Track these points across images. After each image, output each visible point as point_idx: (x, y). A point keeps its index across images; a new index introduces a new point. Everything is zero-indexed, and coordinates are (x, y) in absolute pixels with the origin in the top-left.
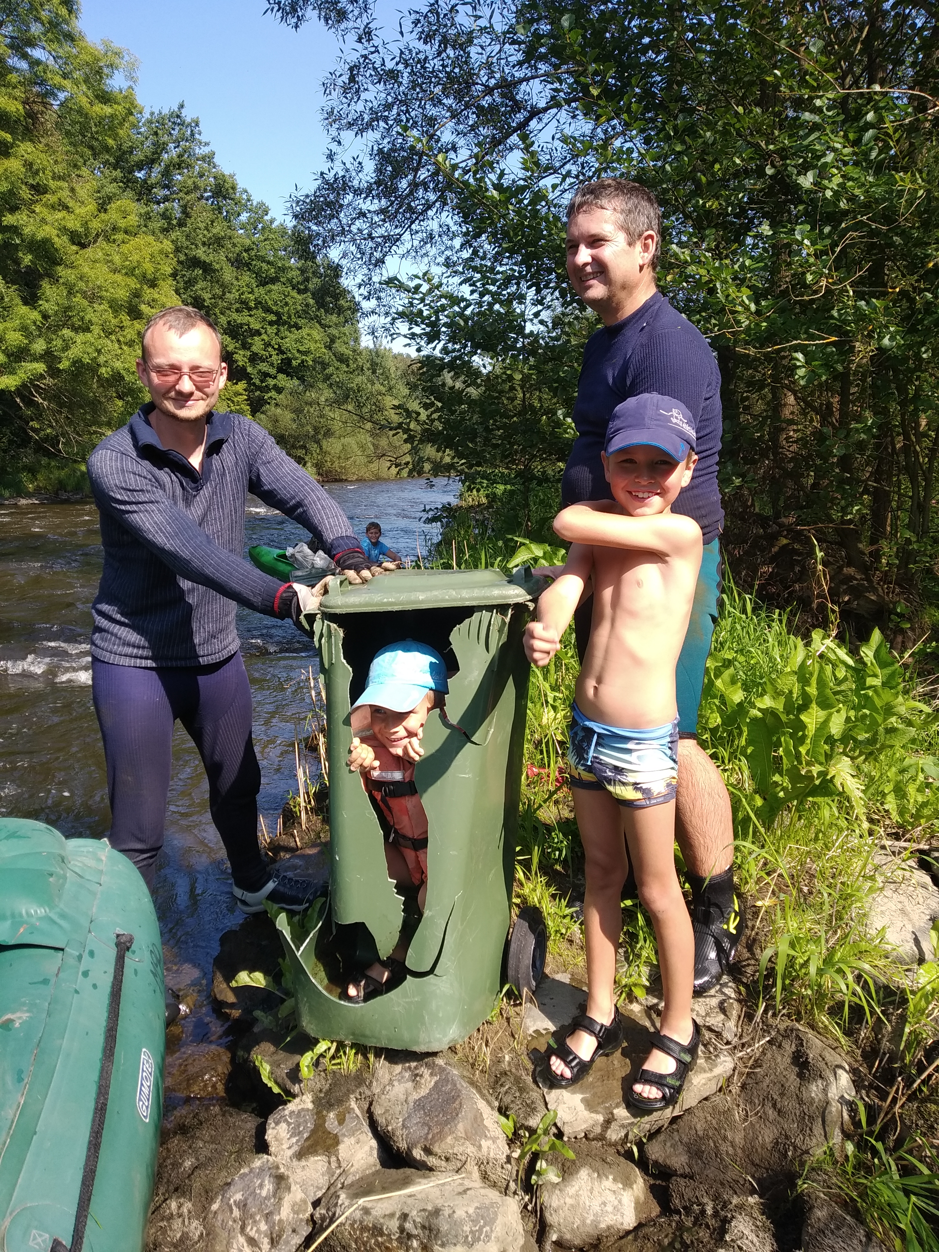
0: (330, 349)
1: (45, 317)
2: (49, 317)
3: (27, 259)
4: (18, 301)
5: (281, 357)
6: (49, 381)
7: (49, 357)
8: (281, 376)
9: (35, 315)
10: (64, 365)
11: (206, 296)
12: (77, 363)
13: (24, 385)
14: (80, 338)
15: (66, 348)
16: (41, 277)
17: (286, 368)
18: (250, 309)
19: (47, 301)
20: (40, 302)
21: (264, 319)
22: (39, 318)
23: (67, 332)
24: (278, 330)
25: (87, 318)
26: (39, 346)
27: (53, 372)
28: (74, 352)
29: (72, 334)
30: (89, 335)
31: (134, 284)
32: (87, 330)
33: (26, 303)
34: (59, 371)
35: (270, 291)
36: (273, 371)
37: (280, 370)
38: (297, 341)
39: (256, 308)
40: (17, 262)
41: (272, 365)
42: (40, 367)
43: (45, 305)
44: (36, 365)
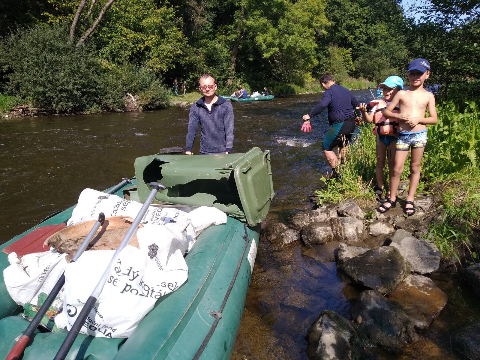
0: (389, 31)
1: (280, 30)
2: (281, 30)
3: (275, 10)
4: (271, 26)
5: (367, 37)
6: (280, 54)
7: (280, 45)
8: (366, 45)
9: (276, 30)
10: (285, 48)
11: (338, 16)
12: (289, 47)
13: (272, 56)
14: (291, 37)
15: (286, 41)
16: (279, 16)
17: (368, 41)
18: (355, 18)
19: (281, 25)
20: (279, 25)
21: (361, 22)
22: (278, 31)
23: (286, 36)
24: (367, 26)
25: (293, 30)
26: (277, 41)
27: (281, 50)
28: (289, 43)
29: (288, 36)
30: (294, 36)
31: (310, 15)
32: (293, 34)
33: (274, 26)
34: (283, 50)
35: (364, 10)
36: (363, 43)
37: (366, 42)
38: (374, 29)
39: (358, 17)
40: (272, 11)
41: (363, 40)
42: (277, 49)
43: (280, 27)
44: (276, 49)
